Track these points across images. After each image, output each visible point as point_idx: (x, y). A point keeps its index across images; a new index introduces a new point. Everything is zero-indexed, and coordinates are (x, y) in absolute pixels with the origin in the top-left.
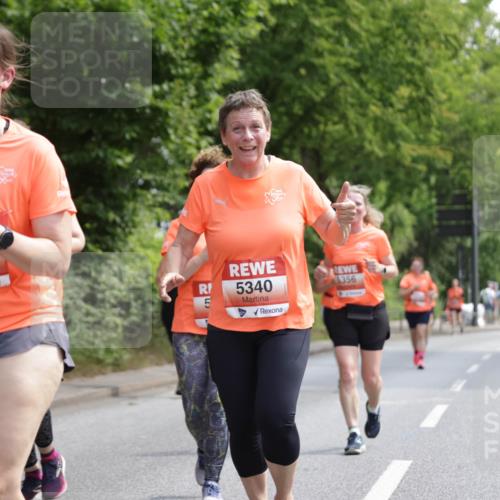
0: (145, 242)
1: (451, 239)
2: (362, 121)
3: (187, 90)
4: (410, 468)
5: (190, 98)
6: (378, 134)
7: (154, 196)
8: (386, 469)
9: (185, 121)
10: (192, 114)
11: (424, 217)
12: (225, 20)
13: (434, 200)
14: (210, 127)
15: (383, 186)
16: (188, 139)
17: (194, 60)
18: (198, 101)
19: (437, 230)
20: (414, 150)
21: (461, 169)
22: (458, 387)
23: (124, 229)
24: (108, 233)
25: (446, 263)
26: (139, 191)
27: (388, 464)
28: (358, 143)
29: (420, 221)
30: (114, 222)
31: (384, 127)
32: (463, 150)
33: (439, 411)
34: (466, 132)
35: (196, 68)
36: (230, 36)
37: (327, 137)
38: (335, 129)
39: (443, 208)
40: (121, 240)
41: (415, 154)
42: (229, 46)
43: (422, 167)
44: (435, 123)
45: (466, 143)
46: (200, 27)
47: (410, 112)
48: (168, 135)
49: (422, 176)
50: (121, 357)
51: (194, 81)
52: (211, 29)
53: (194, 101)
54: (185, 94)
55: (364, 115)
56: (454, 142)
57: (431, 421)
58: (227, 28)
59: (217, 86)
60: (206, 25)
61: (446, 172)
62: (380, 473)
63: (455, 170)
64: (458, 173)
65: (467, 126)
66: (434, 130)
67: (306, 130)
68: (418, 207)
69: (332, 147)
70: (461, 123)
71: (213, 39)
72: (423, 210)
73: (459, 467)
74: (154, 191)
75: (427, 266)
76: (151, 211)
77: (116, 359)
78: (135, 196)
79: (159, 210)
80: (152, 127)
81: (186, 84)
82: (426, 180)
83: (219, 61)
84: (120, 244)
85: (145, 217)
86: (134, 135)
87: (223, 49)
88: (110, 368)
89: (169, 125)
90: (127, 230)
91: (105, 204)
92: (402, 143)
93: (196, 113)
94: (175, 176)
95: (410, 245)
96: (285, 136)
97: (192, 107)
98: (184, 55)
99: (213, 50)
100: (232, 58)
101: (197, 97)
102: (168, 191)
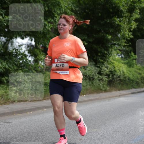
0: (114, 59)
3: (126, 20)
5: (127, 22)
7: (116, 47)
9: (125, 28)
10: (127, 26)
12: (136, 2)
14: (131, 30)
16: (126, 33)
17: (128, 12)
18: (129, 23)
23: (109, 55)
24: (104, 56)
26: (113, 46)
30: (106, 53)
35: (128, 14)
36: (137, 6)
40: (108, 58)
42: (137, 9)
46: (130, 4)
48: (121, 31)
50: (107, 88)
51: (128, 18)
52: (132, 4)
53: (128, 23)
54: (126, 21)
58: (137, 4)
59: (133, 19)
60: (131, 3)
71: (133, 7)
76: (116, 51)
77: (105, 89)
78: (112, 47)
79: (118, 51)
80: (117, 29)
81: (126, 18)
83: (134, 13)
84: (108, 59)
85: (114, 52)
86: (112, 31)
87: (135, 10)
88: (104, 91)
89: (121, 29)
90: (109, 56)
91: (104, 49)
93: (128, 26)
94: (122, 42)
97: (127, 24)
98: (125, 11)
99: (133, 10)
100: (138, 12)
101: (128, 22)
102: (120, 46)
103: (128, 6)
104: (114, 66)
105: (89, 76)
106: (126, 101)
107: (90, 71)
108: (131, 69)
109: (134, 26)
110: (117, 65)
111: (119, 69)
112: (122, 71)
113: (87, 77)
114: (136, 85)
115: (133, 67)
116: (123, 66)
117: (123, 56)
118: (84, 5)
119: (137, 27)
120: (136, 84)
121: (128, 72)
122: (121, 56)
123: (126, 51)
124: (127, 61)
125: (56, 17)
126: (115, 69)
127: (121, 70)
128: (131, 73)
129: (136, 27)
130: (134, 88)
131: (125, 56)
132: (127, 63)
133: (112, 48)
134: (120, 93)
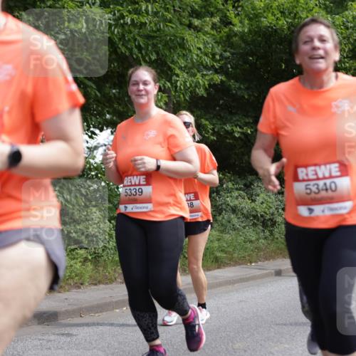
103: (350, 43)
105: (262, 216)
107: (265, 205)
113: (258, 220)
118: (243, 45)
125: (178, 76)
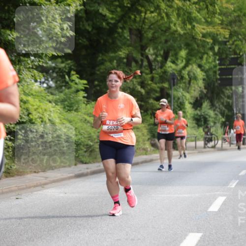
0: (27, 92)
1: (228, 87)
2: (170, 10)
4: (201, 238)
6: (180, 19)
7: (33, 61)
8: (185, 238)
11: (211, 73)
13: (217, 62)
15: (183, 53)
19: (219, 82)
20: (203, 29)
21: (235, 41)
22: (233, 185)
25: (225, 104)
26: (22, 58)
27: (187, 235)
28: (167, 25)
29: (207, 76)
31: (184, 14)
32: (236, 28)
33: (220, 200)
34: (239, 16)
37: (146, 21)
38: (151, 16)
39: (223, 67)
41: (204, 31)
43: (209, 40)
44: (218, 11)
45: (238, 24)
47: (201, 4)
49: (210, 46)
50: (11, 167)
55: (171, 7)
56: (231, 23)
57: (215, 207)
61: (225, 43)
62: (181, 241)
63: (231, 42)
64: (233, 44)
65: (239, 13)
66: (217, 16)
67: (133, 17)
68: (207, 67)
69: (150, 28)
70: (234, 11)
72: (210, 69)
73: (234, 237)
74: (32, 58)
75: (212, 105)
77: (8, 168)
79: (35, 71)
82: (212, 49)
92: (196, 25)
95: (201, 91)
96: (119, 21)
102: (42, 58)
104: (27, 110)
106: (62, 195)
108: (72, 115)
109: (77, 6)
110: (35, 107)
111: (41, 116)
112: (49, 120)
114: (86, 154)
115: (76, 110)
116: (52, 109)
117: (51, 83)
119: (82, 7)
120: (85, 152)
121: (65, 122)
122: (48, 85)
123: (57, 70)
124: (62, 96)
126: (31, 116)
127: (46, 119)
128: (71, 125)
129: (79, 8)
130: (82, 162)
131: (56, 82)
132: (63, 101)
133: (21, 65)
134: (46, 178)
